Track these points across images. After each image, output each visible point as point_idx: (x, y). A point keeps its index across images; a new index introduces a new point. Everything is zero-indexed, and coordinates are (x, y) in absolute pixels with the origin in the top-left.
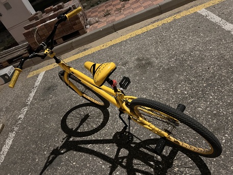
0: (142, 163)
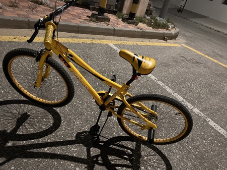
0: (117, 158)
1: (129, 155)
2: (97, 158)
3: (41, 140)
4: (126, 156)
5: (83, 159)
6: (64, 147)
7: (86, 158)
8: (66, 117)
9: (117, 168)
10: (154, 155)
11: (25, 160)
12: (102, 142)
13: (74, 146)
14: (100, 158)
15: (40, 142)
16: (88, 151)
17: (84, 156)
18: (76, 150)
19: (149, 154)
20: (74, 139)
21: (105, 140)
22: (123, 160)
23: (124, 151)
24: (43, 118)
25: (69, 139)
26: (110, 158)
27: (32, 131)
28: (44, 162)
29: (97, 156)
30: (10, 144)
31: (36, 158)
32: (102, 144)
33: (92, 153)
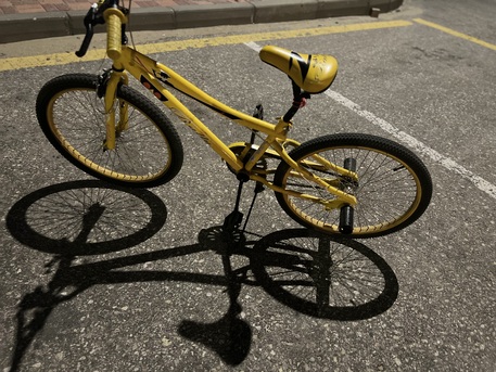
0: (283, 270)
1: (306, 263)
2: (245, 273)
3: (133, 251)
4: (300, 266)
5: (217, 276)
6: (179, 259)
7: (223, 274)
8: (173, 204)
9: (285, 287)
10: (358, 259)
11: (111, 287)
12: (251, 243)
13: (198, 255)
14: (249, 273)
15: (133, 253)
16: (226, 262)
17: (219, 271)
18: (201, 261)
19: (347, 258)
20: (196, 242)
21: (257, 239)
22: (295, 273)
23: (297, 256)
24: (130, 211)
25: (187, 243)
26: (269, 270)
27: (114, 235)
28: (146, 287)
29: (244, 270)
30: (78, 261)
31: (129, 281)
32: (252, 246)
33: (233, 264)
